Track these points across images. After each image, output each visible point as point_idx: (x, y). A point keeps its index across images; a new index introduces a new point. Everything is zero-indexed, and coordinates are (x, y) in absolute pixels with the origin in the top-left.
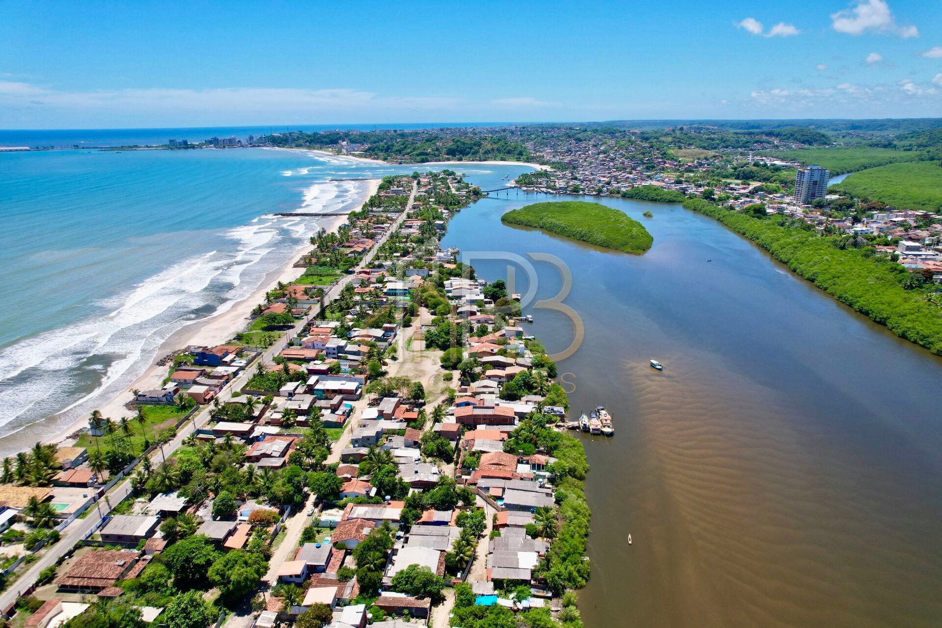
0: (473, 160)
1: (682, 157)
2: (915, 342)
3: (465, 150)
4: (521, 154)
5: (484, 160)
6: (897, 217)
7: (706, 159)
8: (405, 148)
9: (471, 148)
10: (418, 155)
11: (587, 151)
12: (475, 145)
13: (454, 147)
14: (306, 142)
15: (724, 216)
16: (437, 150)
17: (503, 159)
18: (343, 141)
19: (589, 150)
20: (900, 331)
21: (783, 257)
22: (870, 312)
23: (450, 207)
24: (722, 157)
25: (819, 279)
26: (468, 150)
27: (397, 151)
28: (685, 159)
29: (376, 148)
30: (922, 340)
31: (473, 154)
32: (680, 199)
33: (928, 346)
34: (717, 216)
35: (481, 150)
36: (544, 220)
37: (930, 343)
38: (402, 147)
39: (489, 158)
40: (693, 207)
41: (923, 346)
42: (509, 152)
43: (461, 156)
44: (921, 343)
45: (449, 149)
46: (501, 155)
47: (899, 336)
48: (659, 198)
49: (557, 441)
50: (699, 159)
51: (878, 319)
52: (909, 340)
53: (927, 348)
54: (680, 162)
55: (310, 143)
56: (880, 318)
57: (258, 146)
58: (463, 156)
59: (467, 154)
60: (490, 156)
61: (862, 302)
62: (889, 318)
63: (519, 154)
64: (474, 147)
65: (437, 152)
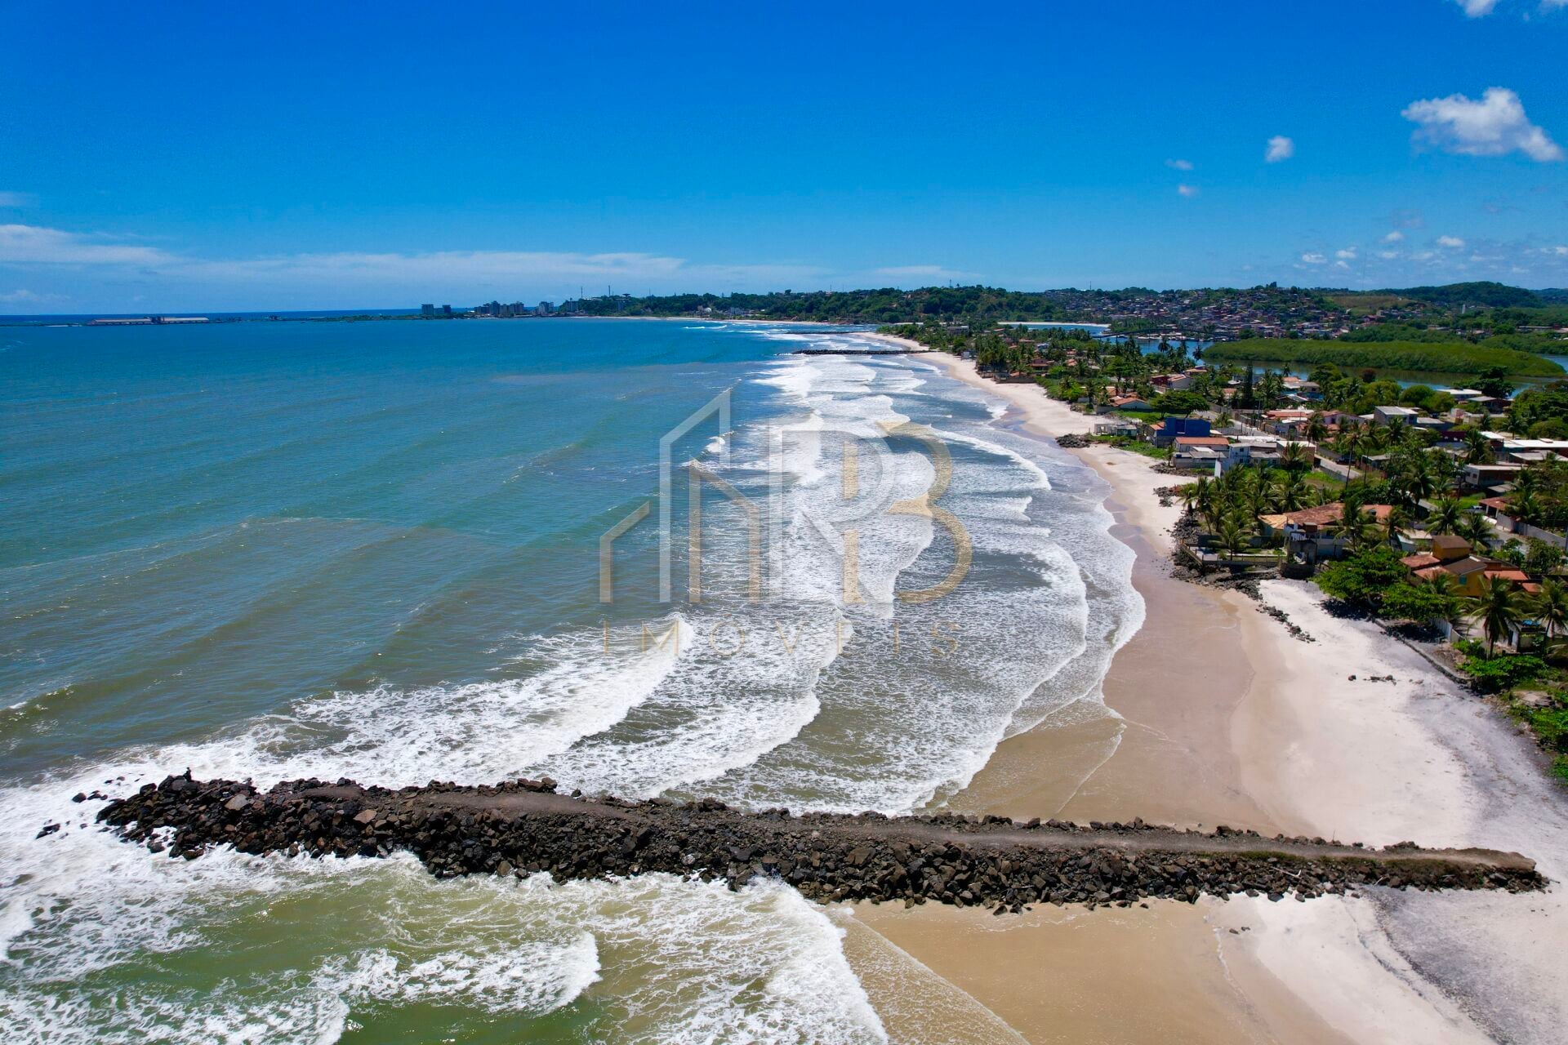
3: (954, 306)
4: (1049, 310)
7: (1395, 308)
9: (963, 303)
12: (969, 297)
13: (935, 300)
14: (647, 307)
16: (908, 305)
18: (705, 307)
24: (1425, 306)
26: (958, 305)
28: (1355, 309)
35: (979, 305)
38: (838, 303)
39: (996, 317)
42: (1028, 309)
45: (927, 304)
46: (1017, 312)
55: (653, 309)
57: (566, 315)
58: (954, 314)
60: (996, 314)
64: (968, 301)
65: (907, 309)
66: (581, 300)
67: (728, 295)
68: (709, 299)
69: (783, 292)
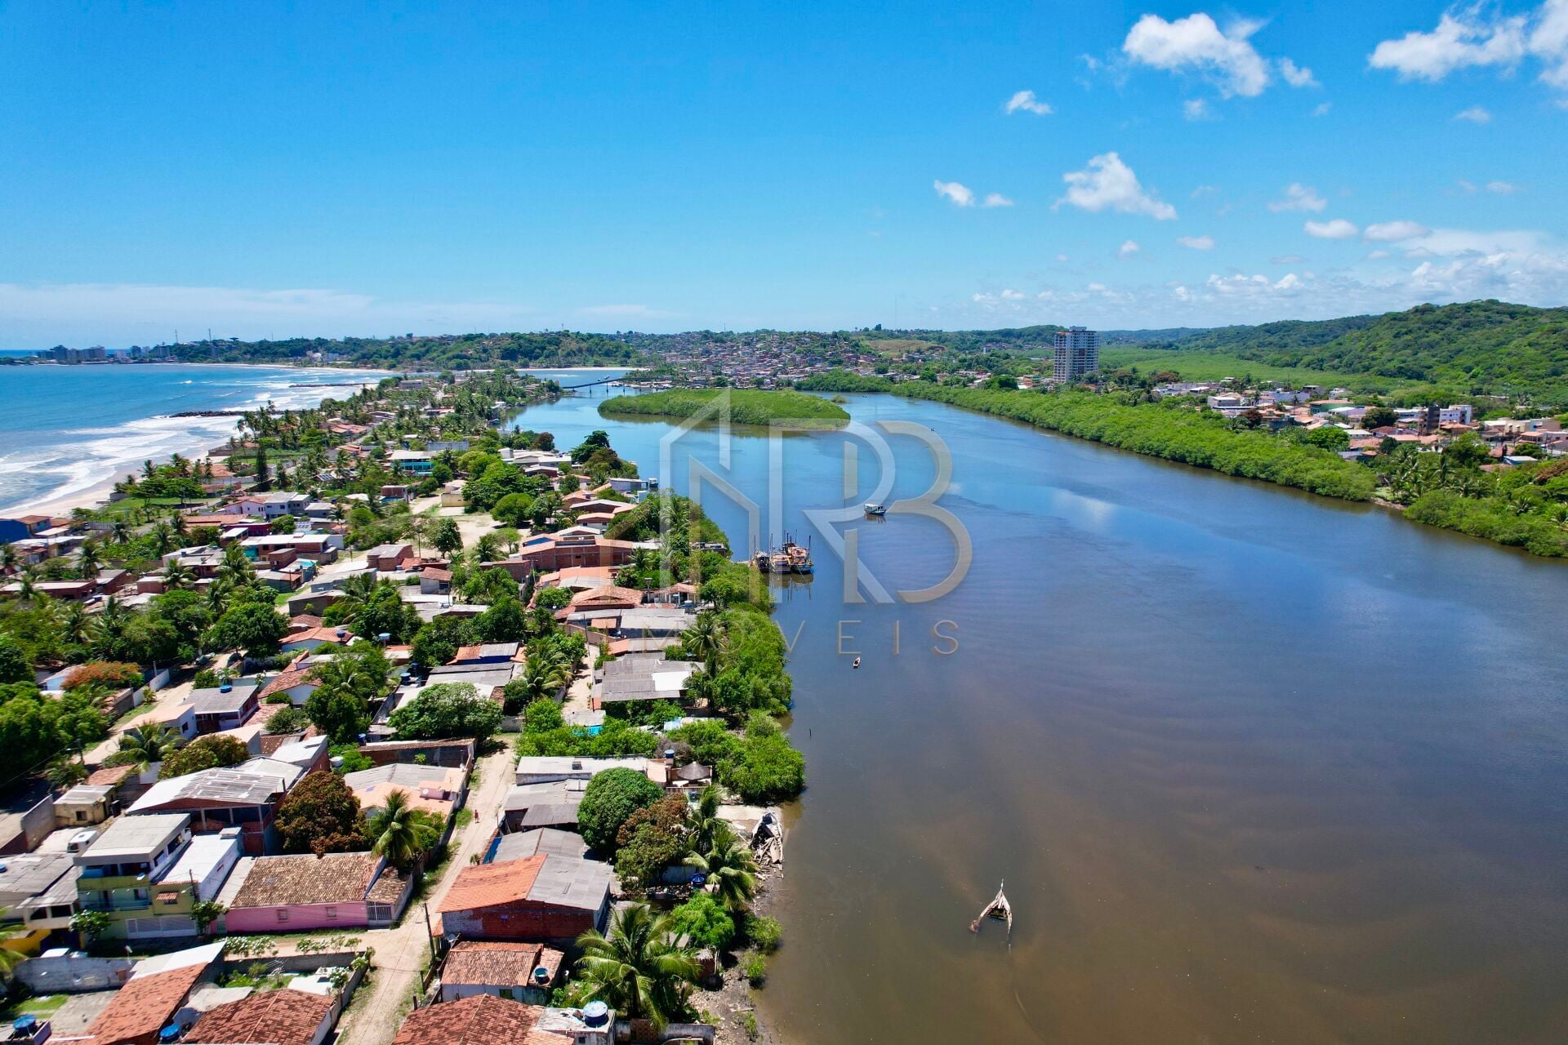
0: (547, 367)
1: (883, 350)
2: (1255, 478)
3: (533, 352)
4: (627, 355)
5: (565, 367)
6: (1197, 386)
7: (919, 351)
8: (427, 351)
9: (543, 348)
10: (449, 359)
11: (736, 351)
12: (549, 343)
13: (515, 346)
14: (245, 353)
15: (955, 395)
16: (485, 351)
17: (597, 364)
18: (314, 352)
19: (738, 349)
20: (1231, 467)
21: (1051, 421)
22: (1187, 455)
23: (509, 399)
24: (943, 349)
25: (1108, 432)
26: (537, 350)
27: (413, 356)
28: (887, 352)
29: (375, 353)
30: (1263, 472)
31: (547, 357)
32: (886, 387)
33: (1272, 478)
34: (945, 397)
35: (560, 351)
36: (671, 402)
37: (1273, 473)
38: (423, 349)
39: (574, 363)
40: (907, 393)
41: (1267, 480)
42: (607, 354)
43: (527, 359)
44: (1263, 476)
45: (506, 350)
46: (596, 358)
47: (1232, 475)
48: (853, 386)
49: (715, 565)
50: (908, 352)
51: (1199, 461)
52: (1245, 477)
53: (1270, 481)
54: (880, 356)
55: (252, 354)
56: (1203, 459)
57: (151, 362)
58: (530, 360)
59: (536, 358)
60: (575, 359)
61: (1173, 445)
62: (1214, 455)
63: (624, 356)
64: (548, 347)
65: (484, 355)
66: (177, 344)
67: (341, 339)
68: (321, 344)
69: (404, 336)
